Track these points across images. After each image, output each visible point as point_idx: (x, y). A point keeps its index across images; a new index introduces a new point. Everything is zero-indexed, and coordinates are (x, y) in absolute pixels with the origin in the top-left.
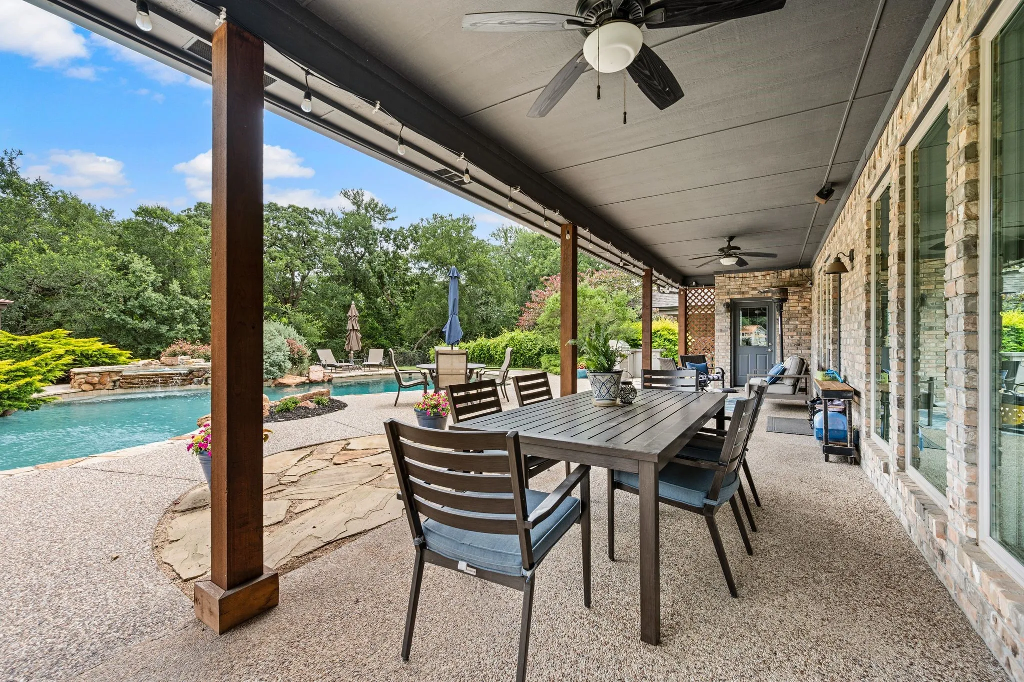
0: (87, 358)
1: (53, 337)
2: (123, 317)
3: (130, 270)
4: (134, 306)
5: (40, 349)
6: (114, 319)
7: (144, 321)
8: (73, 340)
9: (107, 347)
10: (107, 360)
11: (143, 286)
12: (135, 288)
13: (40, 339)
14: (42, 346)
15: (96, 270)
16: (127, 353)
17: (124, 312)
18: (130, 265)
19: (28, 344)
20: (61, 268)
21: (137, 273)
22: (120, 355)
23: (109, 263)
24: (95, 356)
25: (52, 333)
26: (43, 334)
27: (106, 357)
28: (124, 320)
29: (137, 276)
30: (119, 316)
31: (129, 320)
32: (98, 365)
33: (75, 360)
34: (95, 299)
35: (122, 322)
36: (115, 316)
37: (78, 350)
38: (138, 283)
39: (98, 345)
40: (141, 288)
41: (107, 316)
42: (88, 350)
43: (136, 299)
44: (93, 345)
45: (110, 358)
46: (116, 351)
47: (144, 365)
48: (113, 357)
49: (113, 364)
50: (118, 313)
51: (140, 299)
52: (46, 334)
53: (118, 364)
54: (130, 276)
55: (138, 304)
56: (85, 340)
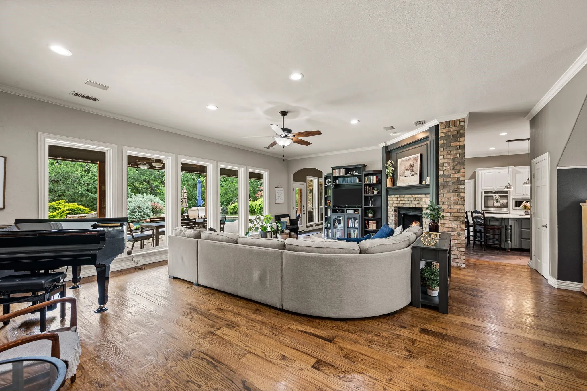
0: (73, 211)
1: (60, 203)
2: (87, 193)
3: (90, 172)
4: (92, 188)
5: (56, 208)
6: (83, 193)
7: (96, 194)
8: (68, 204)
9: (80, 207)
10: (80, 212)
11: (96, 179)
12: (92, 180)
13: (55, 204)
14: (56, 206)
15: (76, 173)
16: (88, 209)
17: (88, 191)
18: (90, 169)
19: (51, 206)
20: (61, 172)
21: (93, 173)
22: (86, 210)
23: (81, 168)
24: (76, 210)
25: (60, 201)
26: (56, 202)
27: (80, 211)
28: (87, 194)
29: (93, 174)
30: (85, 192)
31: (90, 194)
32: (77, 214)
33: (70, 212)
34: (75, 185)
35: (86, 195)
36: (84, 192)
37: (70, 208)
38: (94, 177)
39: (77, 206)
40: (95, 180)
41: (80, 192)
42: (73, 208)
43: (93, 185)
44: (75, 206)
45: (82, 211)
46: (84, 208)
47: (95, 214)
48: (83, 211)
49: (83, 214)
50: (85, 191)
51: (95, 184)
52: (57, 202)
53: (85, 214)
54: (90, 174)
55: (93, 187)
56: (72, 204)
